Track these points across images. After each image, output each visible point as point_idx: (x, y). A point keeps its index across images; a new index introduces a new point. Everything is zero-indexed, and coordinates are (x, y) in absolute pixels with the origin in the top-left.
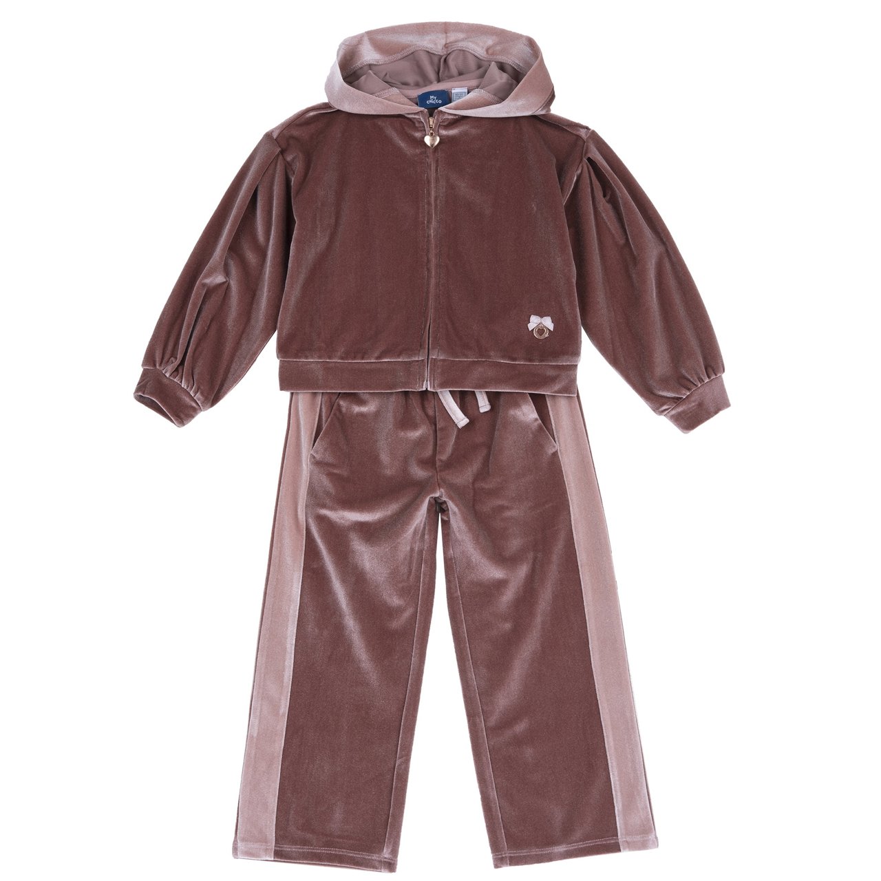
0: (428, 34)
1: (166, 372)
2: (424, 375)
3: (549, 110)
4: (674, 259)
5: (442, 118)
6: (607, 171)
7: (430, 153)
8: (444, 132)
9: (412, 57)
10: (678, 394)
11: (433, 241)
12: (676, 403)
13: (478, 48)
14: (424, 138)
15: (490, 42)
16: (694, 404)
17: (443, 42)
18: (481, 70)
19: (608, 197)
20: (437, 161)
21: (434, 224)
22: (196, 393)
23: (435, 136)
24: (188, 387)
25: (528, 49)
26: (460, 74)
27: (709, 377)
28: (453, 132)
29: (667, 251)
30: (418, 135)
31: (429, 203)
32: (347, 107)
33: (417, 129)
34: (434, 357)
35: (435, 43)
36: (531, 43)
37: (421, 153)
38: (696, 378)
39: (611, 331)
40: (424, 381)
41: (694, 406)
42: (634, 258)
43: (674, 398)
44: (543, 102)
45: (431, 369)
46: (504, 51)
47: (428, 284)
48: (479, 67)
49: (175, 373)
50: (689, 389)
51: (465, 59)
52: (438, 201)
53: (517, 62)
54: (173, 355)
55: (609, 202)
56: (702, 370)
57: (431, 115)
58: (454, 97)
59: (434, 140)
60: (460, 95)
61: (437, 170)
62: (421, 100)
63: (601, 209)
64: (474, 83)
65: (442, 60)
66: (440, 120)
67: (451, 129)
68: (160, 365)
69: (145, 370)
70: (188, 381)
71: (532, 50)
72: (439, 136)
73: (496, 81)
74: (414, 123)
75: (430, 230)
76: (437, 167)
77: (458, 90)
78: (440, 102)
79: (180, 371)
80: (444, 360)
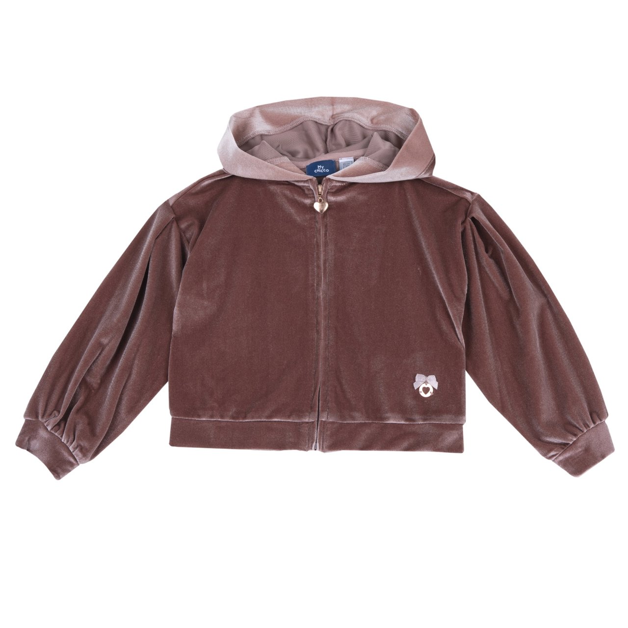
0: (315, 106)
1: (47, 425)
2: (313, 437)
3: (431, 174)
4: (555, 310)
5: (329, 185)
6: (489, 229)
7: (319, 218)
8: (332, 198)
9: (302, 128)
10: (564, 440)
11: (322, 304)
12: (563, 448)
13: (363, 118)
14: (313, 204)
15: (374, 113)
16: (580, 450)
17: (330, 113)
18: (366, 140)
19: (490, 252)
20: (326, 226)
21: (323, 286)
22: (75, 449)
23: (323, 202)
24: (68, 442)
25: (410, 118)
26: (348, 144)
27: (594, 423)
28: (341, 198)
29: (548, 302)
30: (307, 201)
31: (318, 267)
32: (240, 172)
33: (306, 196)
34: (323, 420)
35: (323, 115)
36: (413, 113)
37: (311, 219)
38: (582, 424)
39: (498, 380)
40: (313, 443)
41: (580, 452)
42: (517, 310)
43: (561, 444)
44: (425, 166)
45: (320, 431)
46: (387, 121)
47: (318, 346)
48: (364, 137)
49: (57, 427)
50: (575, 435)
51: (351, 129)
52: (327, 265)
53: (400, 130)
54: (57, 408)
55: (491, 257)
56: (587, 416)
57: (320, 183)
58: (341, 165)
59: (323, 206)
60: (346, 164)
61: (326, 234)
62: (310, 170)
63: (484, 263)
64: (359, 152)
65: (329, 130)
66: (328, 187)
67: (339, 195)
68: (43, 416)
69: (26, 421)
70: (68, 436)
71: (414, 119)
72: (327, 202)
73: (379, 149)
74: (303, 190)
75: (319, 292)
76: (326, 231)
77: (344, 159)
78: (328, 171)
79: (62, 425)
80: (333, 423)
